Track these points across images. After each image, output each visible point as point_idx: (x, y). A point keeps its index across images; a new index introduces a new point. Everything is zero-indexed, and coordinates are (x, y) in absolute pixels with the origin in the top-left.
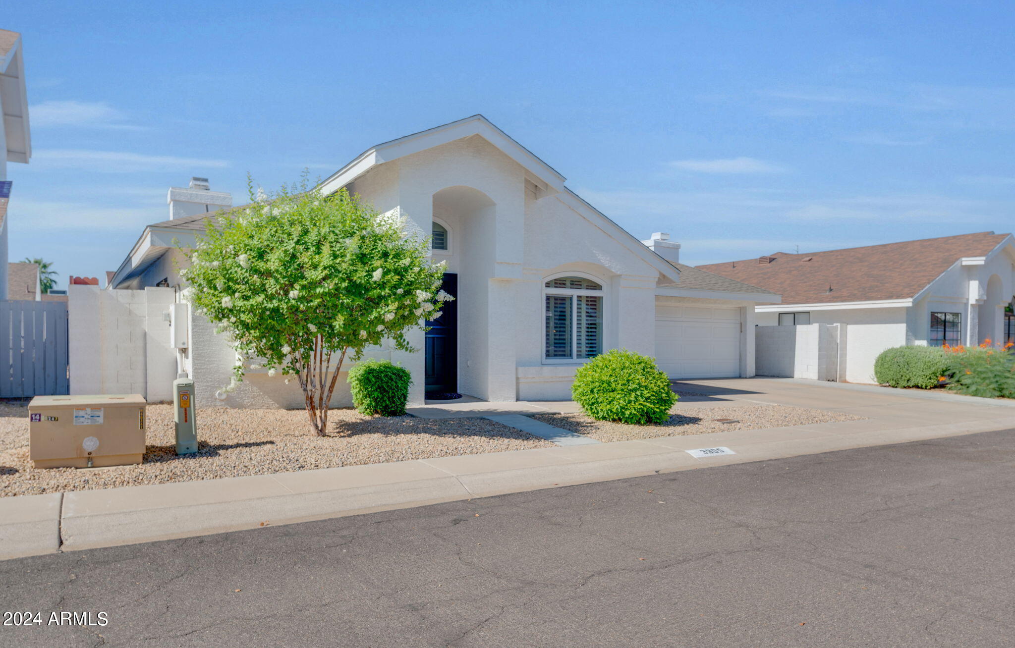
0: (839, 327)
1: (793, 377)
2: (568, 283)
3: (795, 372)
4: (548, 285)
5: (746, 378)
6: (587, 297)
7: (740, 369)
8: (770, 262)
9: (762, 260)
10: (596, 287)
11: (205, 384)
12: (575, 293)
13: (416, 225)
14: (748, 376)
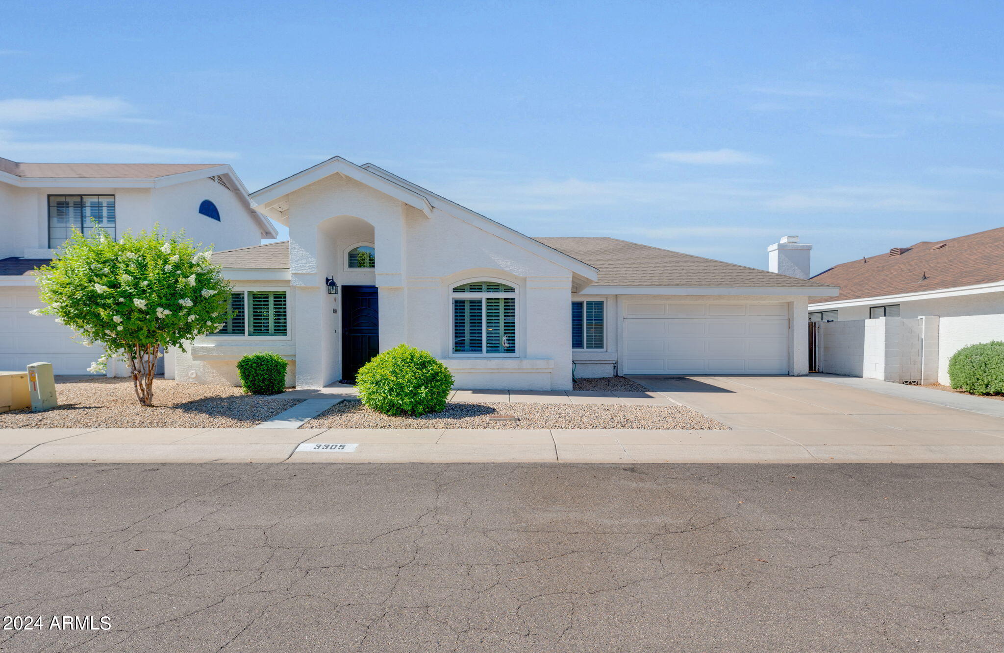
0: (924, 319)
1: (861, 377)
2: (484, 287)
3: (864, 371)
4: (456, 290)
5: (793, 376)
6: (505, 299)
7: (789, 366)
8: (901, 254)
9: (893, 252)
10: (512, 290)
11: (183, 367)
12: (483, 296)
13: (303, 250)
14: (796, 374)
